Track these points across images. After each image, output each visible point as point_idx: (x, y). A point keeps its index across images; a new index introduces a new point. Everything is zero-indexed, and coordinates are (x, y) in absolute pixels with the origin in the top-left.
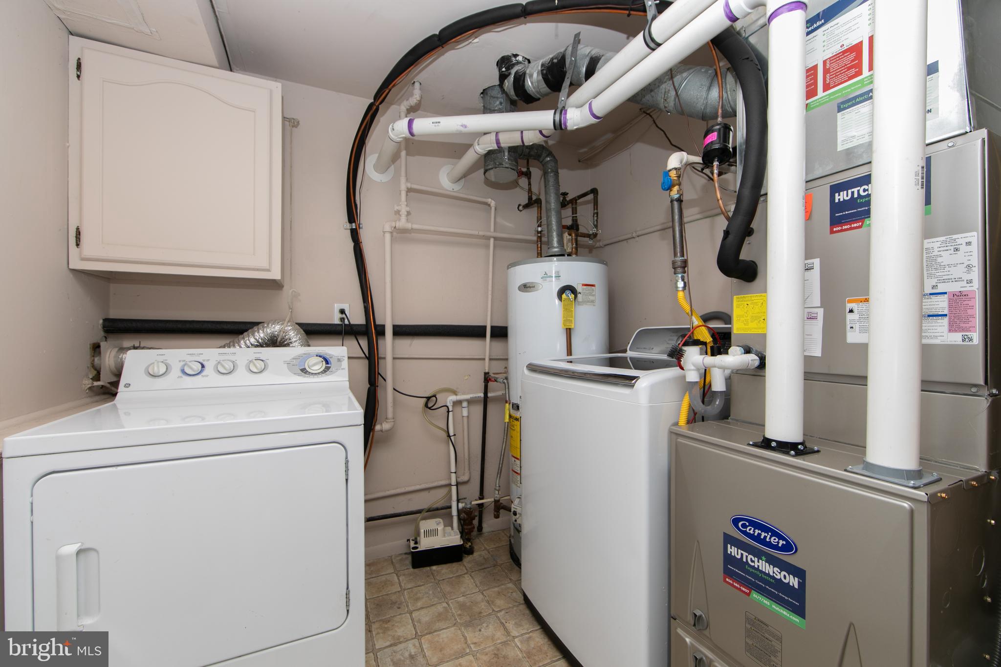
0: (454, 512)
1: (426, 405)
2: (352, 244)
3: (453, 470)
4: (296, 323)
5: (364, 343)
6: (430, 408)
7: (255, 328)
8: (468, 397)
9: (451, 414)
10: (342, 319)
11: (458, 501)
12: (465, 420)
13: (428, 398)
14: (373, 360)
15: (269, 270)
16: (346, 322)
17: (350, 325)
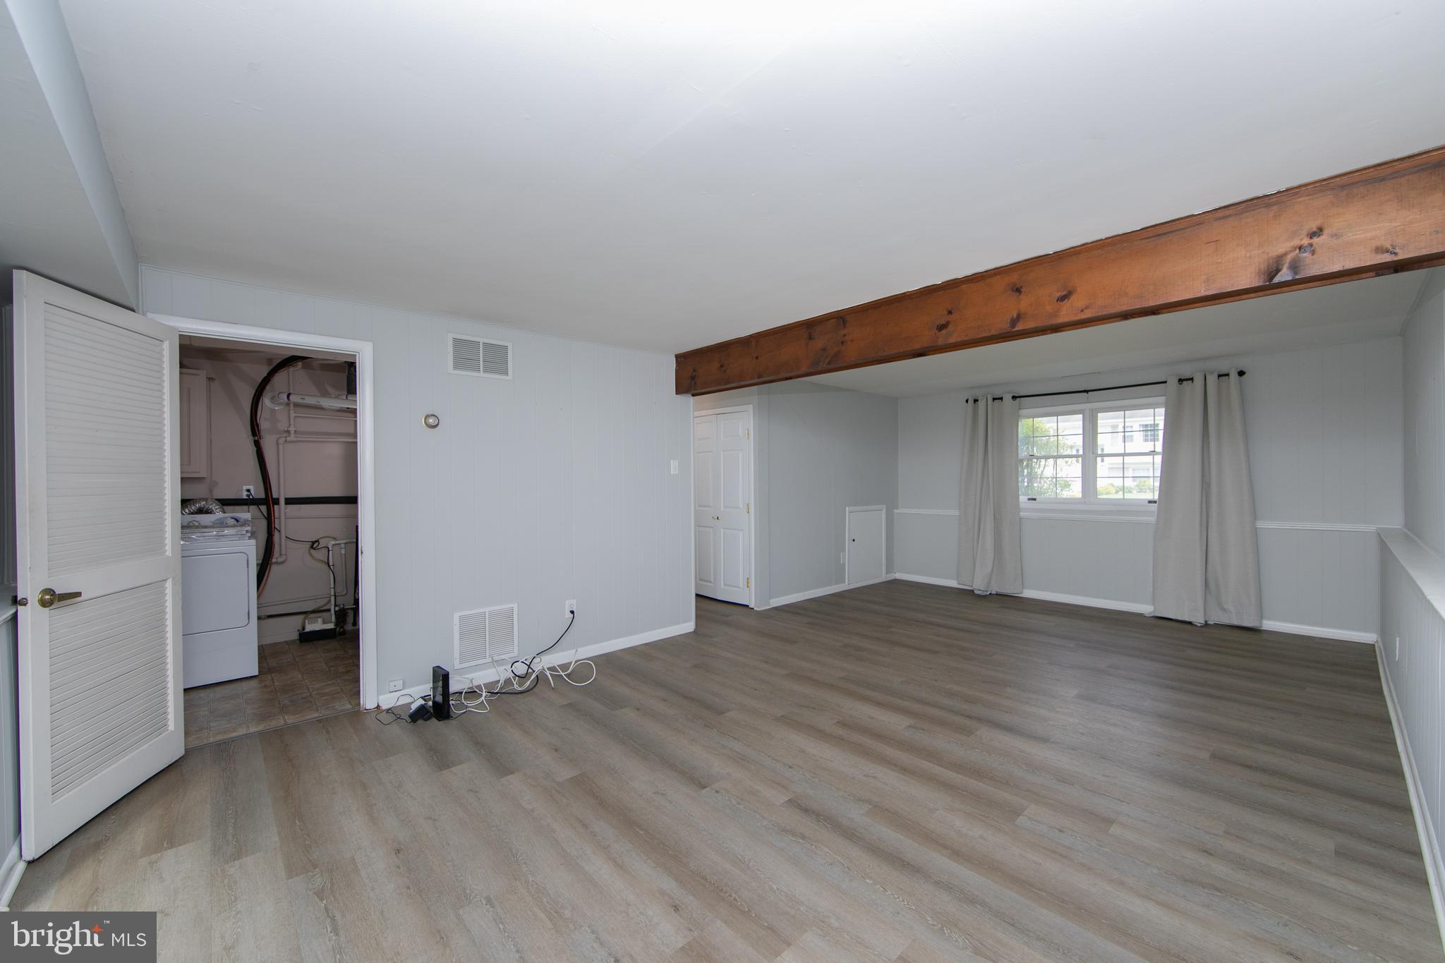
0: (333, 612)
1: (312, 547)
2: (255, 449)
3: (332, 586)
4: (216, 500)
5: (263, 508)
6: (314, 549)
7: (188, 503)
8: (344, 542)
9: (331, 552)
10: (248, 496)
11: (335, 606)
12: (343, 556)
13: (313, 543)
14: (270, 519)
15: (198, 472)
16: (251, 497)
17: (253, 499)
